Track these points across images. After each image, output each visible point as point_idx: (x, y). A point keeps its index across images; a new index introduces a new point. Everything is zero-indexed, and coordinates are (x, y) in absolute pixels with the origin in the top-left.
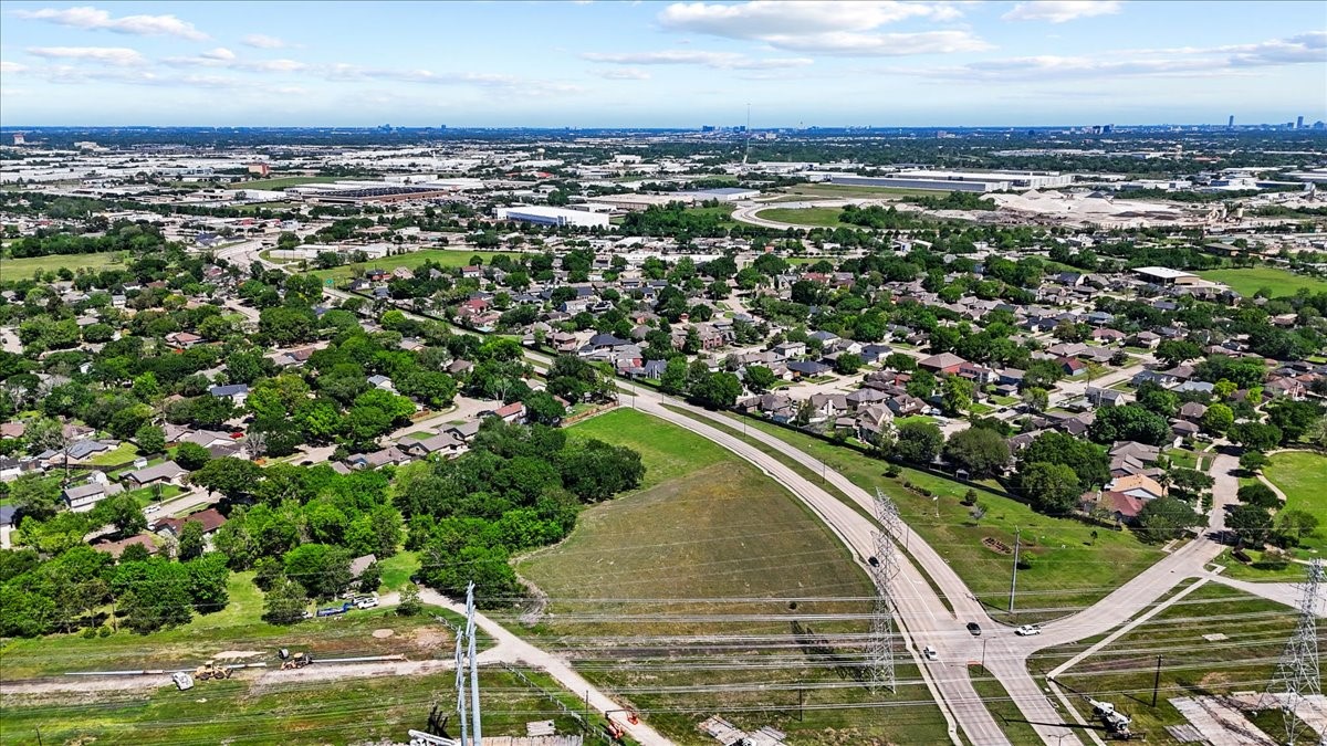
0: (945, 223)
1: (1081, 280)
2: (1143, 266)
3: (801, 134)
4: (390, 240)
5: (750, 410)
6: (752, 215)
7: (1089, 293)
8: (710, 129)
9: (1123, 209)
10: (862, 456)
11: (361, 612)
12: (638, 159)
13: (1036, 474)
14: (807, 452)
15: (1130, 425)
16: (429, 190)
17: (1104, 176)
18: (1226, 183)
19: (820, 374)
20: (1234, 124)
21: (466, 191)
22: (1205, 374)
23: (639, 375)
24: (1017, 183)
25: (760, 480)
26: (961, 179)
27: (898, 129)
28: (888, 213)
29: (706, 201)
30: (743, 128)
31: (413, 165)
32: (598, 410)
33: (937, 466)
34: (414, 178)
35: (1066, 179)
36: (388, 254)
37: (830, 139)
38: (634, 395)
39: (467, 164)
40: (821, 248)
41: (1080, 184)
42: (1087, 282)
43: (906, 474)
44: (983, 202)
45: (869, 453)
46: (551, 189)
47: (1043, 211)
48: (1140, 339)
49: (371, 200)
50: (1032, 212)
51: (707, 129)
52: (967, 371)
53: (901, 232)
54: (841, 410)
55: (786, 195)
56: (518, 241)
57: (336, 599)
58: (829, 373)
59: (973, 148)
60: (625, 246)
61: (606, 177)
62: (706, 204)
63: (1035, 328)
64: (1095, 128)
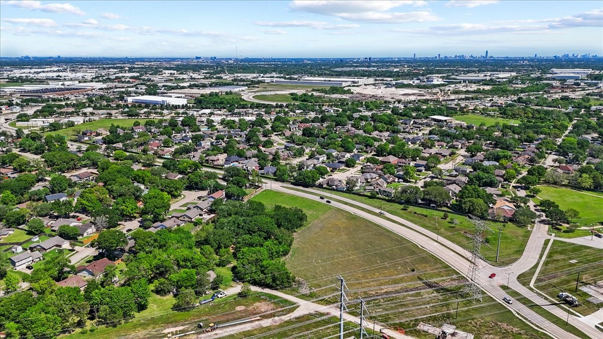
0: (338, 100)
1: (412, 122)
2: (431, 115)
3: (242, 60)
4: (78, 115)
5: (324, 186)
6: (251, 97)
7: (420, 128)
8: (200, 58)
9: (403, 93)
10: (386, 202)
11: (220, 299)
12: (175, 72)
13: (469, 204)
14: (362, 203)
15: (484, 180)
16: (80, 89)
17: (385, 79)
18: (432, 81)
19: (341, 168)
20: (416, 57)
21: (99, 89)
22: (489, 158)
23: (262, 174)
24: (354, 82)
25: (354, 218)
26: (330, 81)
27: (285, 59)
28: (311, 96)
29: (227, 92)
30: (215, 58)
31: (59, 76)
32: (256, 192)
33: (421, 204)
34: (67, 83)
35: (371, 80)
36: (84, 122)
37: (258, 63)
38: (266, 183)
39: (89, 76)
40: (295, 112)
41: (377, 82)
42: (415, 123)
43: (411, 208)
44: (346, 91)
45: (388, 201)
46: (144, 87)
47: (374, 94)
48: (454, 145)
49: (51, 94)
50: (370, 95)
51: (197, 58)
52: (400, 163)
53: (325, 104)
54: (363, 183)
55: (259, 89)
56: (150, 113)
57: (204, 295)
58: (343, 167)
59: (323, 67)
60: (205, 114)
61: (166, 81)
62: (227, 93)
63: (410, 143)
64: (365, 58)
